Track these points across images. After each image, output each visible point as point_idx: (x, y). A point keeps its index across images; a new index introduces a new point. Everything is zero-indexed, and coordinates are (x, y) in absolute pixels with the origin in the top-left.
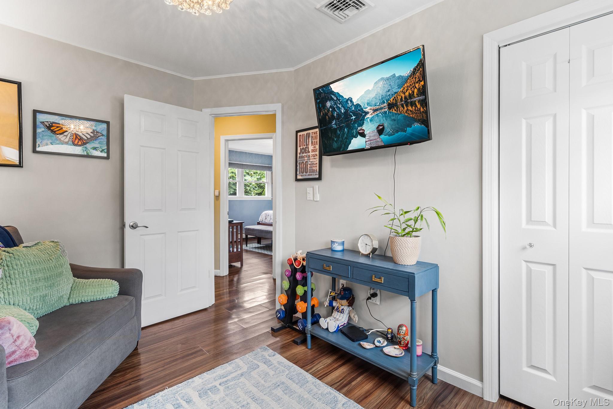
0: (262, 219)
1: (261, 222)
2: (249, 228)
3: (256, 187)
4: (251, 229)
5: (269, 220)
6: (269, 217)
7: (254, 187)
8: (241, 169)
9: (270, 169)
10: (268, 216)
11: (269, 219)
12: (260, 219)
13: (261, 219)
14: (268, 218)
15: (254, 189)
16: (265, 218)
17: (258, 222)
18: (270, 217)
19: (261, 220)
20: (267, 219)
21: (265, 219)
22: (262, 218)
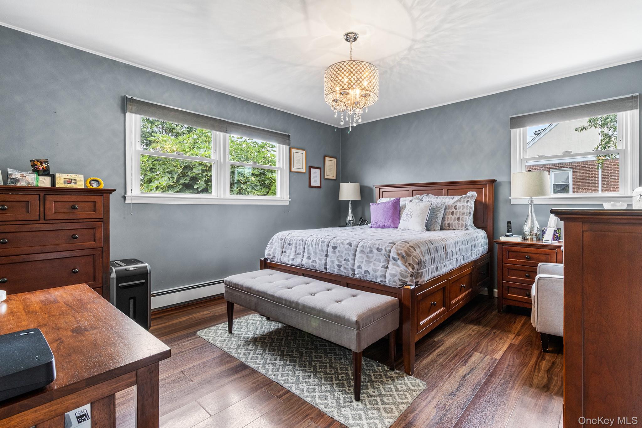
0: (273, 253)
1: (269, 261)
2: (238, 285)
3: (256, 186)
4: (242, 286)
5: (292, 257)
6: (293, 249)
7: (253, 185)
8: (222, 134)
9: (288, 141)
10: (290, 244)
11: (293, 253)
12: (266, 253)
13: (271, 253)
14: (288, 251)
15: (253, 188)
16: (280, 250)
17: (262, 259)
18: (296, 247)
19: (270, 255)
20: (287, 255)
21: (280, 253)
22: (272, 250)
